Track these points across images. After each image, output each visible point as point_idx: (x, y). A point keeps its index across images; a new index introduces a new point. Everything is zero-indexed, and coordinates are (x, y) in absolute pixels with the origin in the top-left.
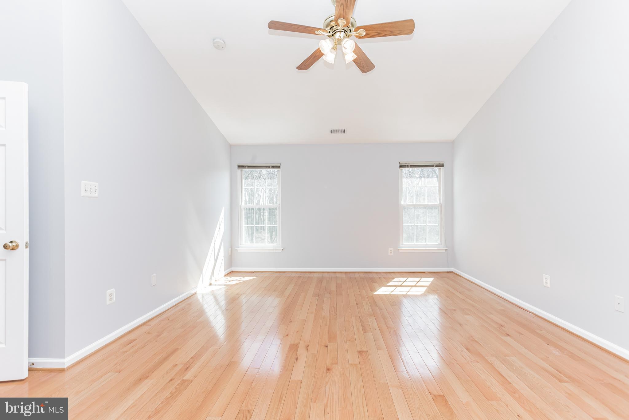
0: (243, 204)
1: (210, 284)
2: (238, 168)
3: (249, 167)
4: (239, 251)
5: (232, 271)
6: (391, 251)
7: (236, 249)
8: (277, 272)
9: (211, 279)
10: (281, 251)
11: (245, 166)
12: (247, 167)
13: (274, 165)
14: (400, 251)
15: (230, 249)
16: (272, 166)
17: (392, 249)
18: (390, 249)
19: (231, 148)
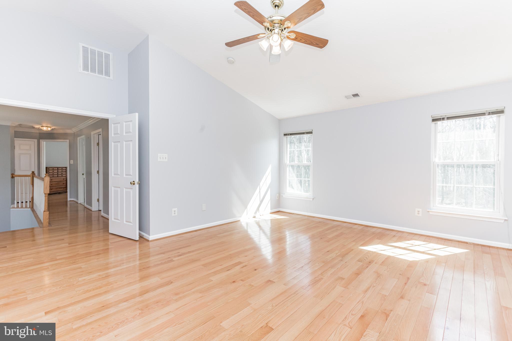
0: (288, 162)
1: (254, 217)
2: (284, 136)
3: (291, 134)
4: (284, 197)
5: (279, 211)
6: (419, 211)
7: (282, 195)
8: (308, 216)
9: (256, 213)
10: (312, 200)
11: (288, 134)
12: (289, 135)
13: (308, 131)
14: (431, 213)
15: (278, 195)
16: (306, 133)
17: (420, 210)
18: (417, 210)
19: (280, 122)
